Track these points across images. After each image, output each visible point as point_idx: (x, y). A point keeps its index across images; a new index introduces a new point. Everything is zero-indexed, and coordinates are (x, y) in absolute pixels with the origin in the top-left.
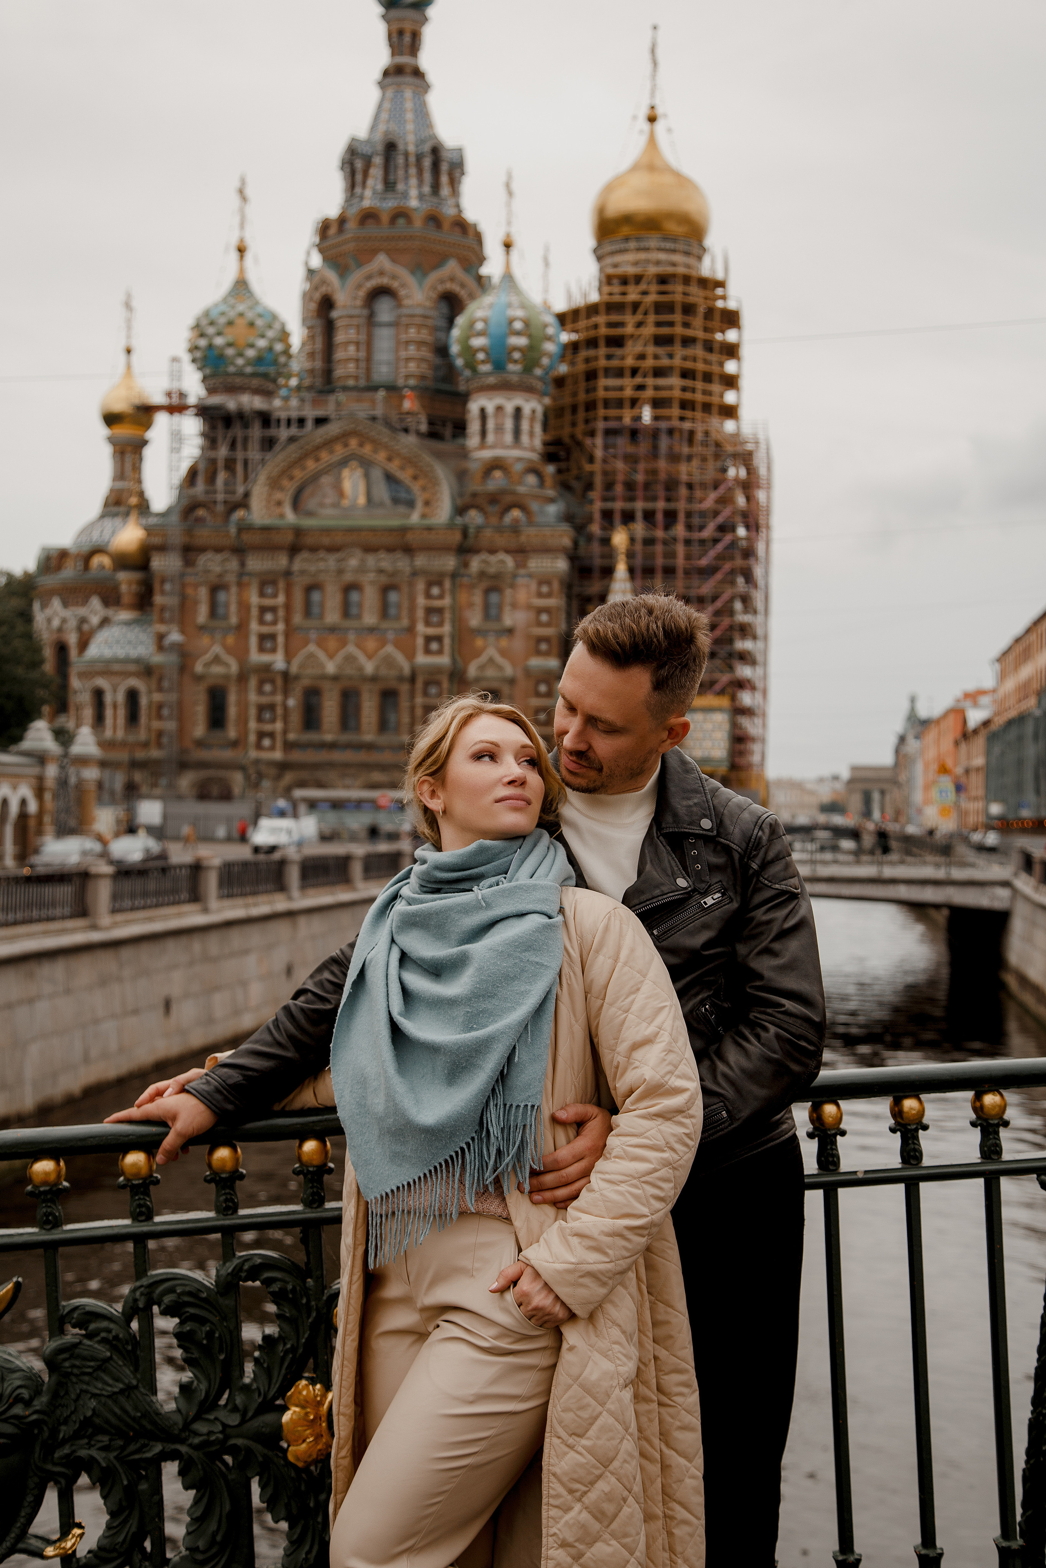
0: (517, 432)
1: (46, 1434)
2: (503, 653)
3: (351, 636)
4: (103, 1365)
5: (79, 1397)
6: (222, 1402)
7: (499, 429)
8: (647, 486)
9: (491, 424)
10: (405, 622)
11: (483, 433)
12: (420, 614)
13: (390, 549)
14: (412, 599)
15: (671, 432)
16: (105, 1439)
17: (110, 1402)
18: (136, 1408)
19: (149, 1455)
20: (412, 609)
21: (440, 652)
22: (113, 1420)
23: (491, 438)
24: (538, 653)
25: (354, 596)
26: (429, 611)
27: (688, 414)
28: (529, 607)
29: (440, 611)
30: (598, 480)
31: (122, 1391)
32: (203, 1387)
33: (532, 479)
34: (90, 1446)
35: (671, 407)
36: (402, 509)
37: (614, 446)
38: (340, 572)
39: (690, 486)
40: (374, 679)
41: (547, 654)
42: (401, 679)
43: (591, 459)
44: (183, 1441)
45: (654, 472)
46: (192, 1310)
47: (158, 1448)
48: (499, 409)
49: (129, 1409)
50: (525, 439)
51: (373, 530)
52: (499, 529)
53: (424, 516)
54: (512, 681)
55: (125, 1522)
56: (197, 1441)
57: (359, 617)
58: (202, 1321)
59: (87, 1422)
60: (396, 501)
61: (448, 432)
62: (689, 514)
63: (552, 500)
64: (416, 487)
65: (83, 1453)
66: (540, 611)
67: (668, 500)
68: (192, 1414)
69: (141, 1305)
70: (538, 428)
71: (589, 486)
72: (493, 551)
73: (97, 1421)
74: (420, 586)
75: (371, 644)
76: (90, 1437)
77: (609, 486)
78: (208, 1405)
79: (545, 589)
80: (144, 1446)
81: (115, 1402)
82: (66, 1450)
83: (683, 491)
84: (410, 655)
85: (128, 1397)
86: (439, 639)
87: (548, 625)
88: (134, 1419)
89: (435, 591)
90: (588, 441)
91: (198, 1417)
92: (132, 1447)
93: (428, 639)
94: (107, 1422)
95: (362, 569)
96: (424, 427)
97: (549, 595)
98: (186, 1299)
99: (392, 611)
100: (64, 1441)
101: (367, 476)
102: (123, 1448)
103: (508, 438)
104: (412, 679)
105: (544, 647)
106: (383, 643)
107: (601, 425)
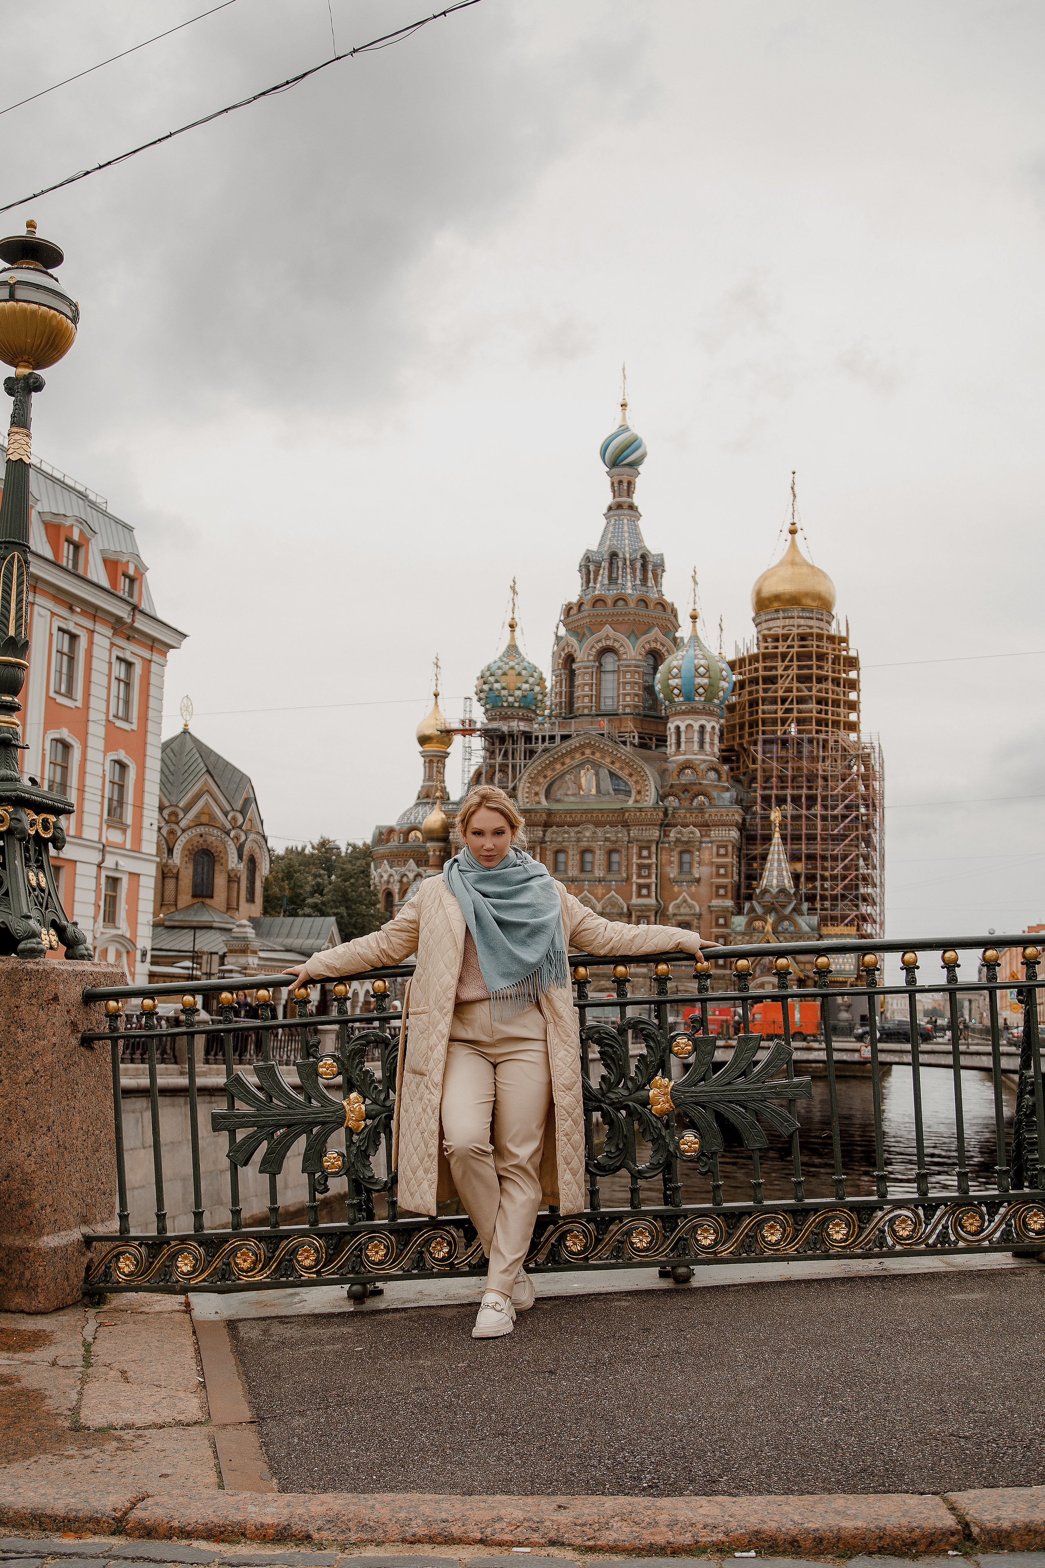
0: (702, 743)
2: (693, 896)
6: (620, 1086)
7: (689, 741)
8: (794, 779)
9: (683, 739)
10: (625, 875)
11: (678, 744)
12: (634, 869)
13: (613, 825)
14: (629, 860)
15: (810, 741)
20: (628, 866)
21: (648, 896)
23: (683, 745)
24: (718, 896)
25: (588, 857)
26: (641, 867)
27: (823, 728)
28: (712, 864)
29: (648, 866)
30: (759, 774)
32: (612, 1076)
33: (712, 775)
35: (810, 724)
36: (621, 797)
37: (771, 752)
38: (578, 840)
41: (724, 896)
43: (754, 761)
44: (603, 1102)
45: (799, 769)
46: (605, 1040)
48: (689, 726)
50: (707, 747)
51: (601, 811)
52: (690, 810)
53: (636, 801)
54: (700, 915)
56: (608, 1101)
57: (591, 871)
58: (612, 1047)
60: (617, 791)
61: (654, 743)
62: (825, 798)
63: (728, 790)
64: (631, 783)
66: (719, 867)
67: (810, 788)
68: (606, 1089)
70: (716, 740)
71: (754, 779)
72: (685, 825)
74: (635, 850)
75: (600, 890)
77: (767, 779)
78: (614, 1086)
79: (722, 851)
83: (820, 782)
84: (627, 898)
86: (648, 886)
87: (726, 876)
89: (645, 853)
90: (752, 749)
91: (609, 1091)
93: (640, 887)
95: (593, 838)
96: (636, 741)
97: (726, 855)
98: (603, 1035)
99: (615, 867)
101: (597, 774)
103: (696, 747)
104: (631, 914)
105: (722, 892)
106: (608, 890)
107: (761, 737)
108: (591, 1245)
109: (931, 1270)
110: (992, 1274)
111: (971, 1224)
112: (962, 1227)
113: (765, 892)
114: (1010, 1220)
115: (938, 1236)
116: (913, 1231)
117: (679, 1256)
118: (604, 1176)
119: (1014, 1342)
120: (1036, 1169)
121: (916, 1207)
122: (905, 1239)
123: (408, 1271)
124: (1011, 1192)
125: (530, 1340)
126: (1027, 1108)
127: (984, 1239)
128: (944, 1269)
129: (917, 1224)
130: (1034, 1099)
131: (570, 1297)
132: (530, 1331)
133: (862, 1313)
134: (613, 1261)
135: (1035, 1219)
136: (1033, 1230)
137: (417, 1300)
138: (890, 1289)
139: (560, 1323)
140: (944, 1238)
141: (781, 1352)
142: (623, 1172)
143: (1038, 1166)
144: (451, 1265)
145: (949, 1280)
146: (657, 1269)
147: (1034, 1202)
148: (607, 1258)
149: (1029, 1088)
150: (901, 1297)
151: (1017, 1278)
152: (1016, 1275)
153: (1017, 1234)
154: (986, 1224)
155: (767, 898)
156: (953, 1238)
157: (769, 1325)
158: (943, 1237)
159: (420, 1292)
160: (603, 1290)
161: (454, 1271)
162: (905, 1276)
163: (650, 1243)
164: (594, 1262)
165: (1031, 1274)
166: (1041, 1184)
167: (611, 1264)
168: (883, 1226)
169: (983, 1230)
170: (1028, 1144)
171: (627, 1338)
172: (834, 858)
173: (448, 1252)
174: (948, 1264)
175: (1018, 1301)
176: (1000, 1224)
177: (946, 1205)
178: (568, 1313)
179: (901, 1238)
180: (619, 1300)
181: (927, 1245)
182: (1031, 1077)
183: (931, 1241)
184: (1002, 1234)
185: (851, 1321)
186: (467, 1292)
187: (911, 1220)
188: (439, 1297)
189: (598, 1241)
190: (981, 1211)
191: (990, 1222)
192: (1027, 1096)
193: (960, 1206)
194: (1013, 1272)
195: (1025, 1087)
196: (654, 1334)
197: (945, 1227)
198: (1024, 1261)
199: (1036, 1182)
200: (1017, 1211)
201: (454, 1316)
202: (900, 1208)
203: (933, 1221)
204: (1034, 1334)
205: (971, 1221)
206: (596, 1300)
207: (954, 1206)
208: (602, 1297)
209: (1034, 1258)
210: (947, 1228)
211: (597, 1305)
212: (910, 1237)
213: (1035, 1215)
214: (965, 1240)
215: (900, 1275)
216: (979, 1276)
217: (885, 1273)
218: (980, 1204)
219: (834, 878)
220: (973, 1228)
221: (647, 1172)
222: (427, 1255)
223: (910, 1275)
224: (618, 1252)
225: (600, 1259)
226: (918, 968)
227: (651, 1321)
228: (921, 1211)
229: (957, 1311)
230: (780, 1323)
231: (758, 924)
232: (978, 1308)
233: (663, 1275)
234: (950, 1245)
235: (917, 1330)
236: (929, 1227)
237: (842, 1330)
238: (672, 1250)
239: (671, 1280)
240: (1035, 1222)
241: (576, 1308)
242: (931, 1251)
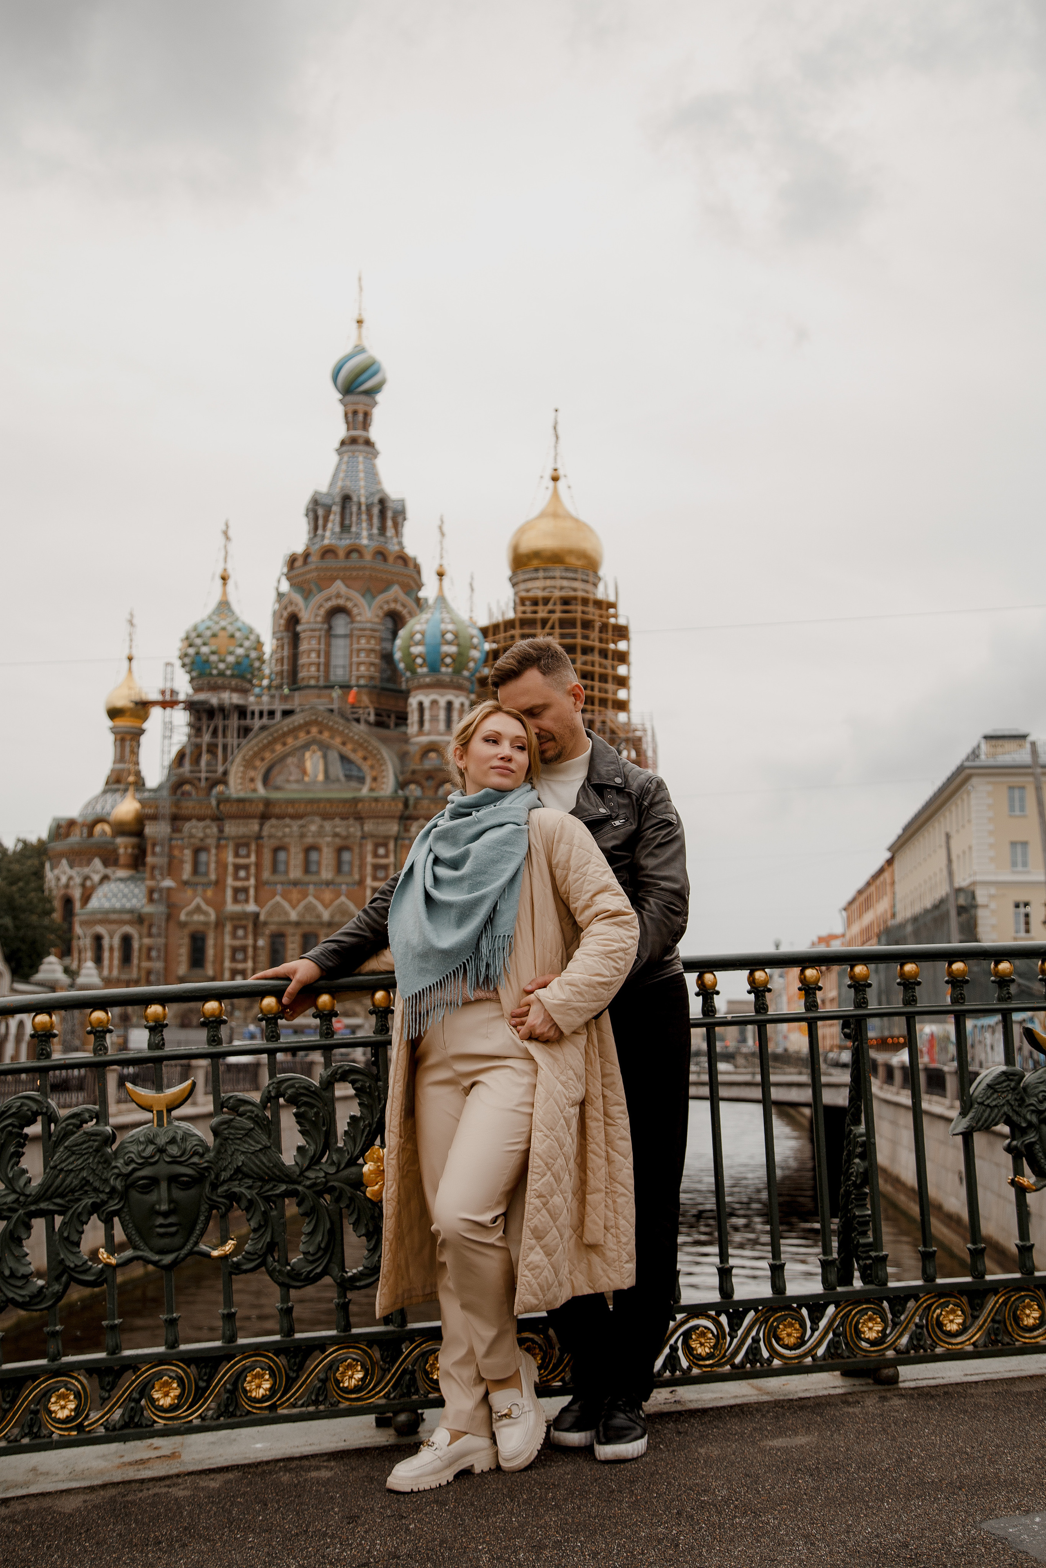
0: (449, 722)
1: (213, 1176)
3: (311, 889)
4: (249, 1133)
5: (233, 1153)
6: (324, 1160)
7: (434, 719)
9: (427, 716)
10: (357, 877)
11: (421, 722)
12: (369, 870)
13: (344, 818)
14: (362, 858)
16: (250, 1182)
17: (253, 1157)
18: (270, 1161)
19: (278, 1192)
20: (362, 866)
22: (255, 1168)
23: (427, 726)
25: (314, 856)
26: (376, 867)
29: (385, 867)
31: (261, 1150)
32: (313, 1148)
34: (240, 1186)
36: (354, 784)
38: (302, 836)
40: (330, 924)
44: (299, 1183)
46: (305, 1099)
47: (283, 1187)
48: (434, 703)
49: (265, 1161)
51: (330, 801)
52: (434, 800)
53: (372, 790)
55: (262, 1235)
56: (308, 1183)
57: (318, 873)
58: (312, 1106)
59: (238, 1170)
60: (349, 777)
61: (392, 721)
64: (365, 767)
65: (236, 1190)
68: (305, 1166)
69: (273, 1094)
73: (245, 1169)
74: (369, 847)
75: (327, 895)
76: (240, 1180)
78: (315, 1161)
80: (275, 1186)
81: (257, 1157)
82: (225, 1187)
85: (265, 1154)
88: (268, 1168)
89: (381, 851)
91: (308, 1168)
92: (267, 1187)
94: (252, 1170)
95: (320, 833)
96: (372, 718)
98: (302, 1091)
99: (346, 868)
100: (224, 1182)
101: (325, 757)
102: (261, 1187)
103: (442, 726)
106: (338, 895)
108: (280, 1387)
109: (739, 1401)
110: (818, 1405)
111: (789, 1335)
112: (778, 1340)
114: (838, 1327)
115: (747, 1353)
116: (715, 1347)
117: (402, 1396)
118: (299, 1287)
119: (858, 1516)
120: (870, 1257)
121: (718, 1314)
122: (704, 1359)
123: (16, 1441)
124: (839, 1289)
125: (184, 1545)
126: (856, 1177)
127: (805, 1355)
128: (753, 1399)
129: (720, 1337)
130: (866, 1164)
131: (249, 1466)
132: (186, 1529)
133: (652, 1475)
134: (311, 1409)
135: (870, 1325)
136: (867, 1340)
137: (27, 1484)
138: (686, 1433)
139: (230, 1512)
140: (755, 1355)
141: (539, 1548)
142: (327, 1280)
143: (873, 1254)
144: (80, 1428)
145: (763, 1416)
146: (371, 1418)
147: (868, 1301)
148: (302, 1406)
149: (859, 1150)
150: (702, 1447)
151: (851, 1410)
152: (847, 1403)
153: (847, 1344)
154: (809, 1332)
156: (766, 1354)
157: (525, 1502)
158: (754, 1351)
159: (34, 1469)
160: (297, 1452)
161: (83, 1436)
162: (704, 1411)
163: (363, 1380)
164: (285, 1412)
165: (868, 1402)
166: (877, 1277)
167: (310, 1413)
168: (676, 1342)
169: (804, 1343)
170: (859, 1223)
171: (325, 1534)
173: (75, 1409)
174: (759, 1389)
175: (856, 1447)
176: (826, 1333)
177: (757, 1311)
178: (244, 1494)
179: (700, 1358)
180: (318, 1468)
181: (733, 1366)
182: (861, 1135)
183: (738, 1360)
184: (828, 1347)
185: (638, 1489)
186: (101, 1464)
187: (712, 1333)
188: (60, 1477)
189: (290, 1382)
190: (802, 1316)
191: (813, 1330)
192: (857, 1160)
193: (776, 1310)
194: (844, 1399)
195: (855, 1148)
196: (363, 1525)
197: (756, 1340)
198: (857, 1382)
199: (870, 1275)
200: (847, 1315)
201: (78, 1510)
202: (697, 1316)
203: (740, 1332)
204: (882, 1502)
205: (789, 1330)
206: (287, 1470)
207: (767, 1311)
208: (293, 1465)
209: (869, 1377)
210: (758, 1341)
211: (286, 1478)
212: (710, 1356)
213: (871, 1319)
214: (781, 1356)
215: (697, 1411)
216: (802, 1408)
217: (679, 1408)
218: (800, 1307)
220: (792, 1341)
221: (360, 1280)
222: (44, 1417)
223: (712, 1409)
224: (317, 1395)
225: (294, 1406)
226: (718, 993)
227: (361, 1502)
228: (723, 1319)
229: (778, 1467)
230: (540, 1498)
232: (804, 1459)
233: (381, 1423)
234: (762, 1365)
235: (726, 1501)
236: (735, 1341)
237: (625, 1505)
238: (394, 1387)
239: (392, 1431)
240: (870, 1329)
241: (256, 1484)
242: (739, 1374)
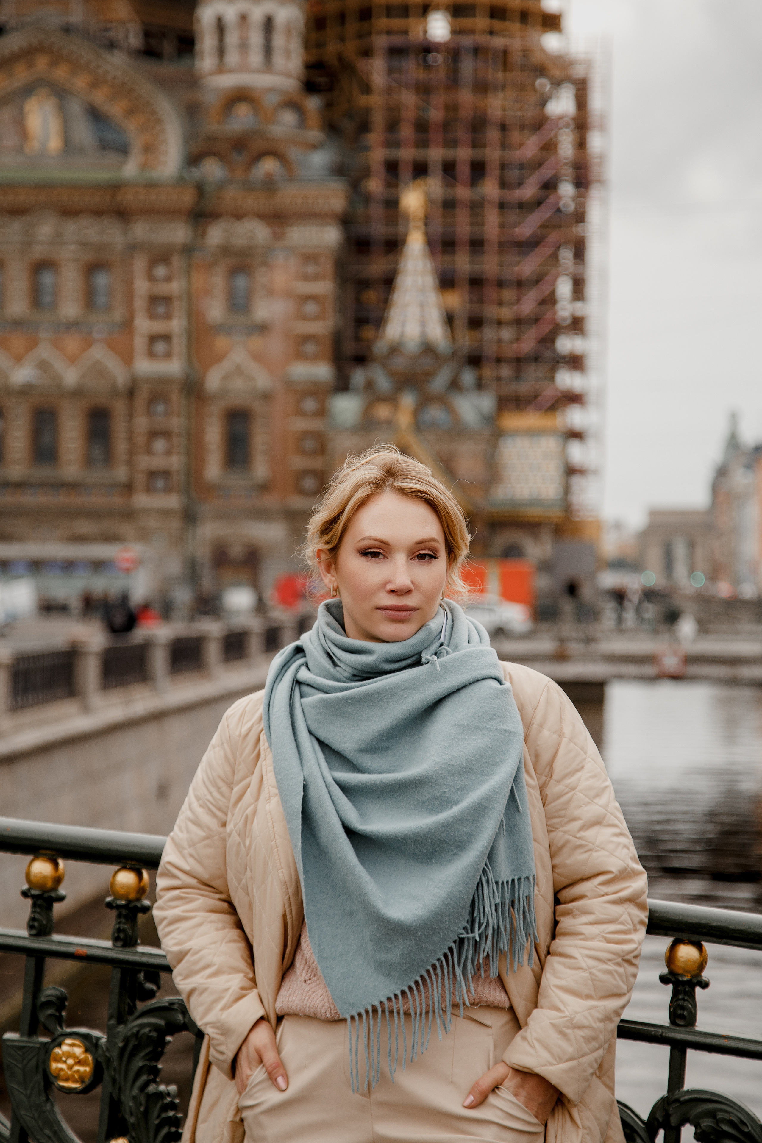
0: (268, 50)
2: (258, 357)
3: (43, 335)
7: (244, 46)
8: (446, 126)
9: (232, 39)
10: (118, 314)
11: (221, 51)
12: (140, 304)
13: (98, 213)
14: (129, 282)
15: (477, 51)
20: (130, 296)
21: (168, 355)
23: (232, 58)
24: (300, 356)
25: (47, 279)
26: (154, 300)
27: (498, 24)
28: (289, 295)
29: (167, 300)
30: (379, 119)
33: (289, 118)
35: (474, 16)
36: (112, 158)
37: (400, 71)
38: (27, 245)
39: (504, 127)
40: (78, 393)
41: (314, 358)
42: (114, 392)
43: (367, 88)
45: (452, 108)
48: (243, 18)
50: (279, 60)
51: (73, 187)
52: (248, 186)
53: (144, 166)
54: (267, 397)
57: (54, 306)
60: (104, 146)
61: (168, 47)
62: (503, 167)
63: (314, 147)
64: (131, 126)
66: (305, 299)
67: (475, 144)
70: (296, 46)
71: (364, 127)
72: (239, 216)
74: (140, 264)
75: (72, 344)
77: (392, 126)
79: (311, 269)
83: (493, 135)
84: (128, 359)
86: (167, 338)
87: (316, 318)
89: (160, 271)
90: (362, 64)
93: (153, 339)
95: (58, 239)
96: (135, 40)
97: (316, 278)
99: (101, 300)
101: (62, 109)
103: (256, 58)
104: (131, 393)
105: (310, 348)
106: (89, 343)
107: (381, 42)
113: (395, 349)
155: (399, 363)
172: (520, 284)
219: (519, 322)
231: (383, 411)
